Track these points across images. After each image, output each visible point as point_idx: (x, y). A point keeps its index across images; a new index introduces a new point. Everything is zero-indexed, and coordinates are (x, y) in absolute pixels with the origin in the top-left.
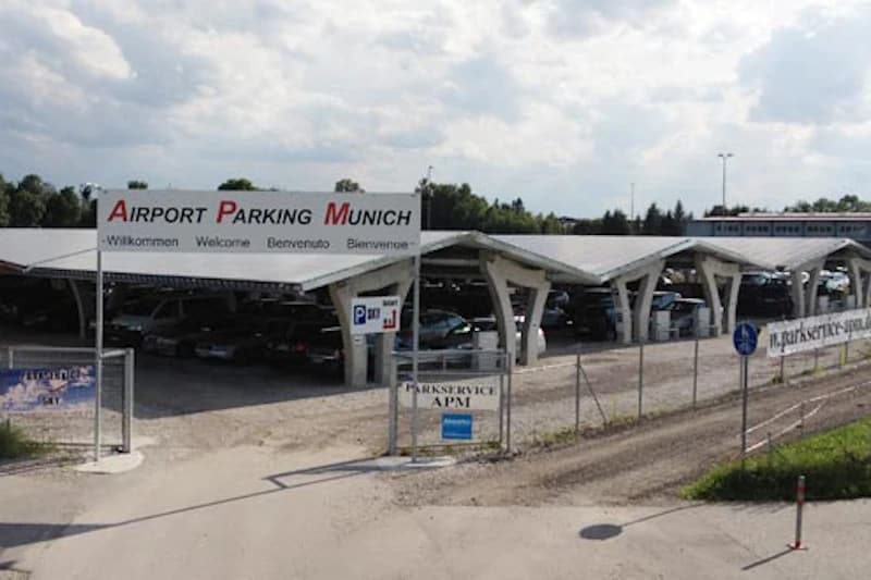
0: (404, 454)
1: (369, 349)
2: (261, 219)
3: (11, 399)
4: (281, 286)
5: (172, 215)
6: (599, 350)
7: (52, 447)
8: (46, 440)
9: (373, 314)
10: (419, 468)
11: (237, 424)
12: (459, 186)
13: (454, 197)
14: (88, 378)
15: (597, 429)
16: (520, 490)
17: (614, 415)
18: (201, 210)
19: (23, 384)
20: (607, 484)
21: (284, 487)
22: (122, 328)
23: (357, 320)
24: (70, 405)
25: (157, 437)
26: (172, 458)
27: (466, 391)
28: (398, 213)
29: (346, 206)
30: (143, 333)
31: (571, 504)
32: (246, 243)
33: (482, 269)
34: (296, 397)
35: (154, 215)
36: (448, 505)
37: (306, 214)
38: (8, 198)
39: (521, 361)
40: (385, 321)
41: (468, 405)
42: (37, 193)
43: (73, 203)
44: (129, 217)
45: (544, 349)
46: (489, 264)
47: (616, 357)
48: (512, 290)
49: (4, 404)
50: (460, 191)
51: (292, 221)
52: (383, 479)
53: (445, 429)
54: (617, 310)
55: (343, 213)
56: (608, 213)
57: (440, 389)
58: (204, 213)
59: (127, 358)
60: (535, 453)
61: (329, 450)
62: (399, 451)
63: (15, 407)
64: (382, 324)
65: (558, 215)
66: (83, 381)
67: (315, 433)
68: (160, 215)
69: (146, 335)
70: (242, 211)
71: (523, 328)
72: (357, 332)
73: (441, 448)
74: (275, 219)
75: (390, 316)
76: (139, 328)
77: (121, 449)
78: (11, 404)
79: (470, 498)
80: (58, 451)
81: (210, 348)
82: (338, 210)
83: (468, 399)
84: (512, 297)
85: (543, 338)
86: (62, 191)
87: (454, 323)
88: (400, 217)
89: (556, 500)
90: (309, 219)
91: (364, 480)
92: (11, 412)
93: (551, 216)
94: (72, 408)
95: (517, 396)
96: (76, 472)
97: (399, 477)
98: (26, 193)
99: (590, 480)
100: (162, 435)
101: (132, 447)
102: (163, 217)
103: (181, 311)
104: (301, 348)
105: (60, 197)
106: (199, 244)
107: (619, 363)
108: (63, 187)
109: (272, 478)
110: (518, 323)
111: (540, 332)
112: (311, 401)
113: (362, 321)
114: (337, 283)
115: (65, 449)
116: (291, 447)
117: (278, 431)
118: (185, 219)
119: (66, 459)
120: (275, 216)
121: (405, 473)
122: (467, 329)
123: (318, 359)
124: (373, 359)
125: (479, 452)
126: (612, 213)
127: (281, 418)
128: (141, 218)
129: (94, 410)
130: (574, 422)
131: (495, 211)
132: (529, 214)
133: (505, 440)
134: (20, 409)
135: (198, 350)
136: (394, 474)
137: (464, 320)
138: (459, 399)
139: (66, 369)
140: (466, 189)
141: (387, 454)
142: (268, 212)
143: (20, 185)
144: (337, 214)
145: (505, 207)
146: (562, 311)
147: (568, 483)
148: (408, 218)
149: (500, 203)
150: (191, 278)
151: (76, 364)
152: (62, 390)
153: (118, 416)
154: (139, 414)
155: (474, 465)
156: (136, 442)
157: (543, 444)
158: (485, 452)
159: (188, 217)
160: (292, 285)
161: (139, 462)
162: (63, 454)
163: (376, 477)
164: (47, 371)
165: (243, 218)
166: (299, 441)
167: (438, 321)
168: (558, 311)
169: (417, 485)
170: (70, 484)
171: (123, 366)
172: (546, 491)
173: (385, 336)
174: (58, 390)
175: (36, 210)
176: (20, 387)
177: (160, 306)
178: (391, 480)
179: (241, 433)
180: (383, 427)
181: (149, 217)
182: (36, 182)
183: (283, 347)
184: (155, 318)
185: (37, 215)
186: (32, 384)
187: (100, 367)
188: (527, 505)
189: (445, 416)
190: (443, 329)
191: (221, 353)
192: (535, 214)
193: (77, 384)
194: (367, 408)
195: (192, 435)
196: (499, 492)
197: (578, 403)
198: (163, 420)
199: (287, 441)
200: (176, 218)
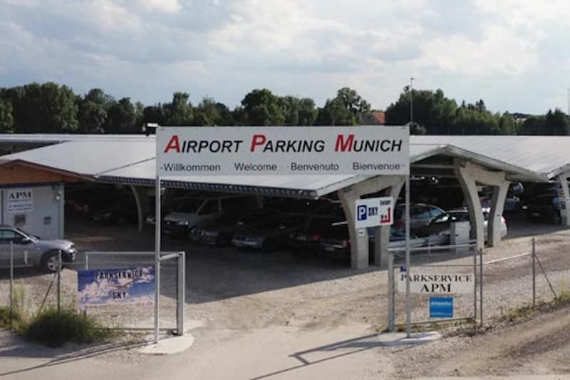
0: (400, 331)
1: (370, 238)
2: (285, 148)
3: (87, 295)
4: (300, 192)
5: (215, 147)
6: (549, 232)
7: (120, 332)
8: (115, 325)
9: (373, 211)
10: (412, 343)
11: (267, 307)
12: (435, 92)
13: (431, 100)
14: (149, 276)
15: (550, 304)
16: (492, 361)
17: (563, 292)
18: (238, 142)
19: (97, 282)
20: (559, 353)
21: (307, 363)
22: (172, 223)
23: (360, 217)
24: (134, 298)
25: (204, 320)
26: (216, 339)
27: (448, 279)
28: (392, 142)
29: (351, 137)
30: (190, 227)
31: (532, 372)
32: (274, 168)
33: (456, 172)
34: (313, 281)
35: (201, 147)
36: (437, 376)
37: (320, 144)
38: (77, 106)
39: (488, 244)
40: (382, 217)
41: (449, 290)
42: (101, 103)
43: (129, 111)
44: (181, 149)
45: (505, 233)
46: (461, 169)
47: (562, 237)
48: (480, 188)
49: (82, 298)
50: (435, 95)
51: (310, 149)
52: (384, 354)
53: (433, 309)
54: (561, 199)
55: (349, 142)
56: (550, 111)
57: (427, 278)
58: (240, 144)
59: (180, 260)
60: (503, 327)
61: (341, 328)
62: (396, 328)
63: (90, 300)
64: (379, 219)
65: (512, 112)
66: (145, 278)
67: (330, 312)
68: (206, 146)
69: (191, 229)
70: (270, 142)
71: (489, 217)
72: (360, 226)
73: (429, 325)
74: (297, 148)
75: (387, 214)
76: (187, 223)
77: (175, 332)
78: (87, 299)
79: (453, 370)
80: (125, 335)
81: (244, 239)
82: (345, 139)
83: (449, 286)
84: (480, 194)
85: (505, 225)
86: (120, 101)
87: (435, 213)
88: (394, 145)
89: (521, 368)
90: (323, 147)
91: (370, 354)
92: (88, 304)
93: (506, 114)
94: (136, 300)
95: (486, 276)
96: (140, 354)
97: (397, 351)
98: (92, 104)
99: (546, 350)
100: (208, 319)
101: (185, 330)
102: (208, 148)
103: (220, 209)
104: (316, 238)
105: (118, 105)
106: (237, 169)
107: (564, 243)
108: (121, 98)
109: (297, 355)
110: (485, 213)
111: (503, 220)
112: (324, 283)
113: (364, 217)
114: (344, 189)
115: (131, 333)
116: (310, 326)
117: (300, 312)
118: (226, 149)
119: (132, 343)
120: (296, 146)
121: (402, 347)
122: (445, 218)
123: (331, 248)
124: (372, 246)
125: (459, 327)
126: (553, 111)
127: (302, 300)
128: (191, 150)
129: (154, 302)
130: (531, 297)
131: (463, 111)
132: (489, 113)
133: (478, 316)
134: (94, 303)
135: (234, 241)
136: (393, 349)
137: (443, 212)
138: (442, 285)
139: (131, 269)
140: (440, 94)
141: (387, 331)
142: (291, 143)
143: (86, 97)
144: (344, 142)
145: (471, 107)
146: (518, 199)
147: (530, 353)
148: (399, 146)
149: (466, 104)
150: (228, 185)
151: (139, 265)
152: (128, 286)
153: (173, 302)
154: (190, 300)
155: (455, 339)
156: (188, 325)
157: (508, 319)
158: (463, 327)
159: (228, 147)
160: (309, 191)
161: (190, 344)
162: (130, 338)
163: (380, 352)
164: (116, 271)
165: (271, 149)
166: (317, 321)
167: (422, 212)
168: (516, 199)
169: (412, 359)
170: (136, 364)
171: (177, 265)
172: (512, 362)
173: (383, 230)
174: (125, 286)
175: (99, 117)
176: (94, 284)
177: (203, 205)
178: (391, 355)
179: (271, 315)
180: (383, 304)
181: (197, 149)
182: (99, 95)
183: (302, 238)
184: (200, 214)
185: (101, 121)
186: (104, 282)
187: (159, 267)
188: (499, 375)
189: (432, 299)
190: (427, 218)
191: (254, 243)
192: (494, 112)
193: (140, 281)
194: (370, 289)
195: (232, 317)
196: (477, 363)
197: (534, 280)
198: (208, 304)
199: (308, 321)
200: (219, 148)
